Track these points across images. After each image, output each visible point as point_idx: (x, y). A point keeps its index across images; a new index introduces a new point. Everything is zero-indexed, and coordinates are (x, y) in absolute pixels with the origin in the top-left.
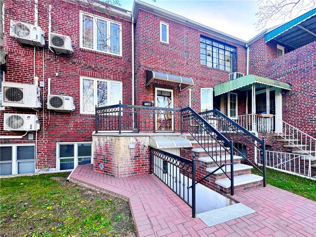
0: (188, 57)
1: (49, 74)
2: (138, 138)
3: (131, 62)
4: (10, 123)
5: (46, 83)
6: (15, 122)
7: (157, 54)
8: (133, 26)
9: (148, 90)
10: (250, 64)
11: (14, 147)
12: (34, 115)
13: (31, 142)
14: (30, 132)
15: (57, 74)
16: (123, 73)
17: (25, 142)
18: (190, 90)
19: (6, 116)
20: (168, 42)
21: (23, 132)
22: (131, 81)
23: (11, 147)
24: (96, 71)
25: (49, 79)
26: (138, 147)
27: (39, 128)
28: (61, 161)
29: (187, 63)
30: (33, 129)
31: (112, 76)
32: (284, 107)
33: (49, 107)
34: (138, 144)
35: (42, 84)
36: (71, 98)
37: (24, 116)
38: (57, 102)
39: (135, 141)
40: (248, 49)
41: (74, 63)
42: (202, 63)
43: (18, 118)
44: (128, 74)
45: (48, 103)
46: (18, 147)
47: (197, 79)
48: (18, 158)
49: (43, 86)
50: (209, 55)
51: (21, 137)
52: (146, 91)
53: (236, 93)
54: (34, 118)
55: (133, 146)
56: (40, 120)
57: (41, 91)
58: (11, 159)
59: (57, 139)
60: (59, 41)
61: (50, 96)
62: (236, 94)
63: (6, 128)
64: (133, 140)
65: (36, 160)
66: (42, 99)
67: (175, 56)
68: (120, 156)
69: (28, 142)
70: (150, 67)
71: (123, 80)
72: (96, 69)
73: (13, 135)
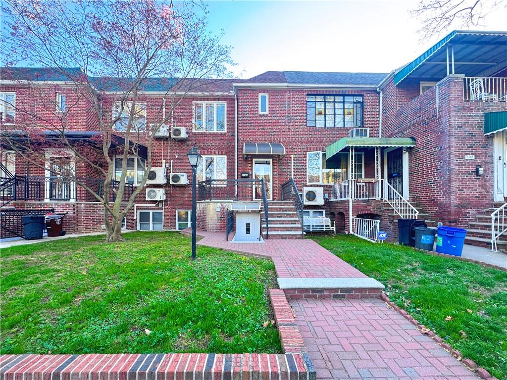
0: (291, 122)
1: (172, 157)
2: (223, 204)
3: (234, 136)
4: (149, 195)
5: (170, 164)
6: (152, 194)
7: (255, 126)
8: (236, 102)
9: (246, 162)
10: (384, 113)
11: (151, 212)
12: (162, 189)
13: (161, 209)
14: (160, 202)
15: (177, 156)
16: (228, 147)
17: (157, 209)
18: (292, 156)
19: (148, 190)
20: (267, 112)
21: (156, 201)
22: (234, 153)
23: (149, 212)
24: (204, 149)
25: (172, 161)
26: (223, 211)
27: (165, 199)
28: (179, 224)
29: (289, 129)
30: (162, 199)
31: (217, 152)
32: (410, 167)
33: (172, 183)
34: (223, 208)
35: (167, 166)
36: (185, 174)
37: (157, 190)
38: (176, 178)
39: (220, 206)
40: (381, 94)
41: (188, 145)
42: (310, 124)
43: (153, 191)
44: (232, 147)
45: (171, 180)
46: (153, 212)
47: (302, 143)
48: (153, 221)
49: (168, 167)
50: (320, 113)
51: (154, 205)
52: (245, 163)
53: (362, 151)
54: (162, 191)
55: (219, 210)
56: (166, 193)
57: (167, 171)
58: (149, 221)
59: (177, 207)
60: (178, 132)
61: (172, 174)
62: (363, 153)
63: (147, 199)
64: (219, 205)
65: (164, 223)
66: (167, 177)
67: (276, 124)
68: (210, 216)
69: (159, 209)
70: (248, 140)
71: (227, 154)
72: (205, 147)
73: (150, 203)
